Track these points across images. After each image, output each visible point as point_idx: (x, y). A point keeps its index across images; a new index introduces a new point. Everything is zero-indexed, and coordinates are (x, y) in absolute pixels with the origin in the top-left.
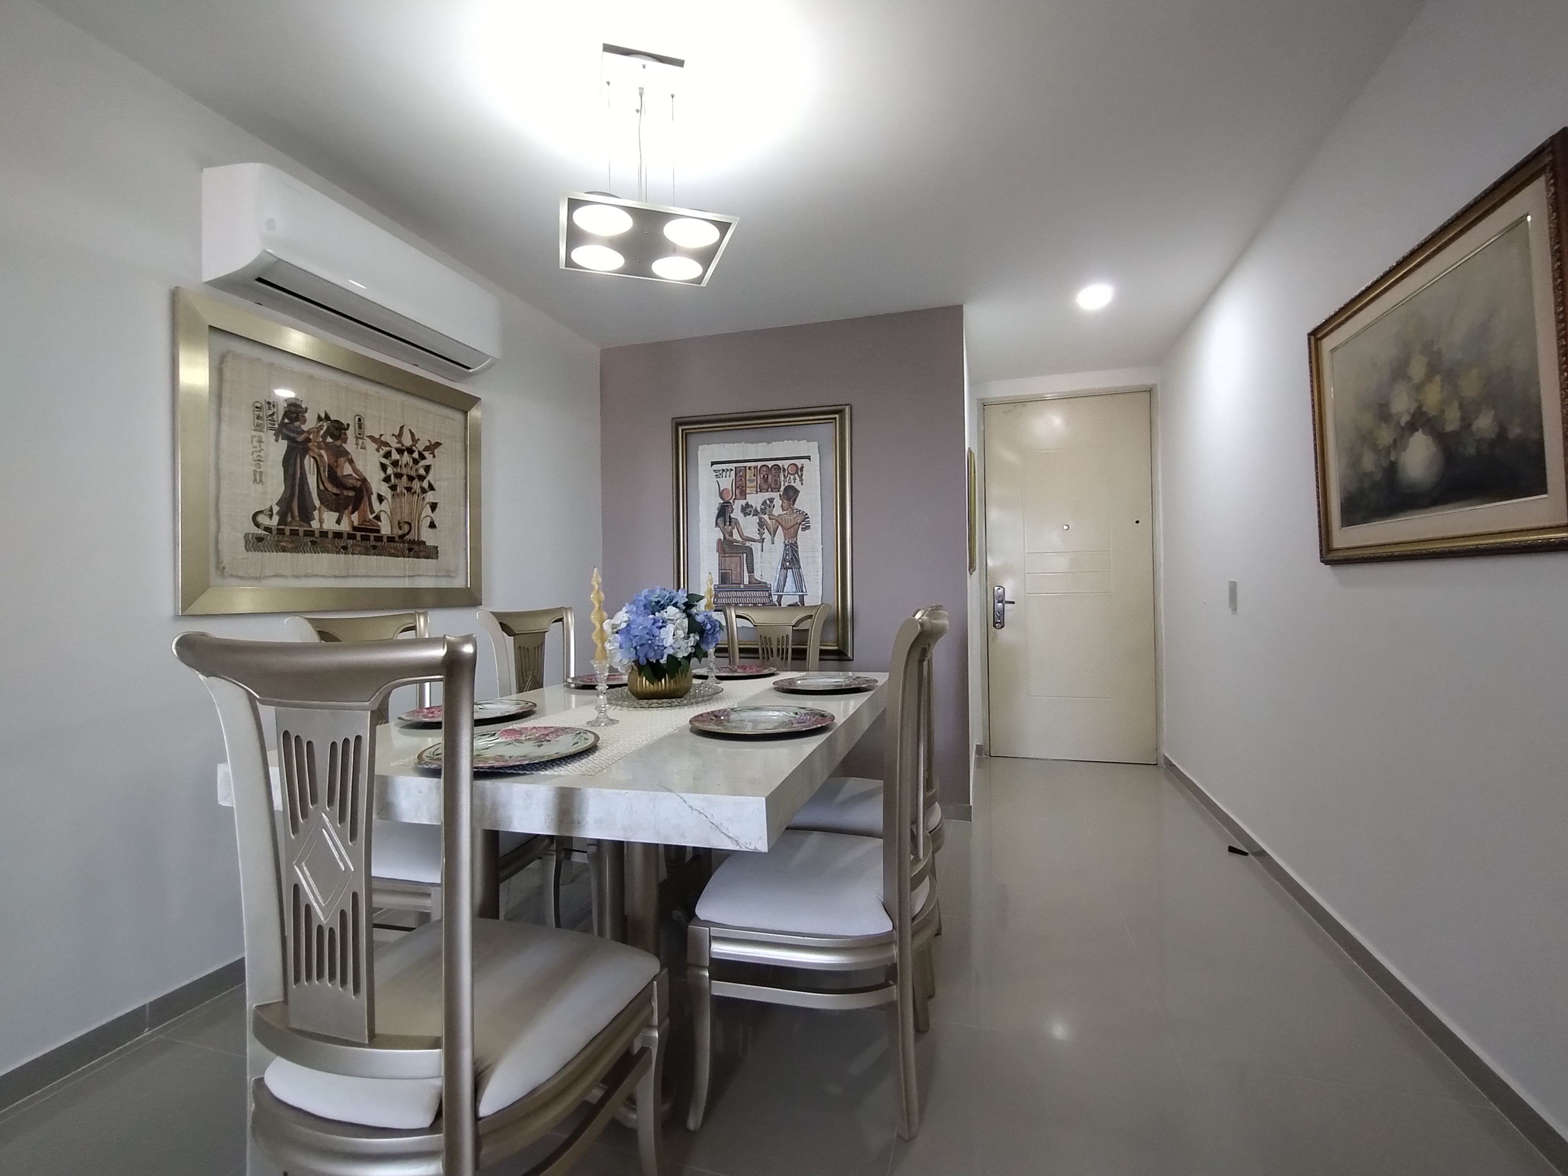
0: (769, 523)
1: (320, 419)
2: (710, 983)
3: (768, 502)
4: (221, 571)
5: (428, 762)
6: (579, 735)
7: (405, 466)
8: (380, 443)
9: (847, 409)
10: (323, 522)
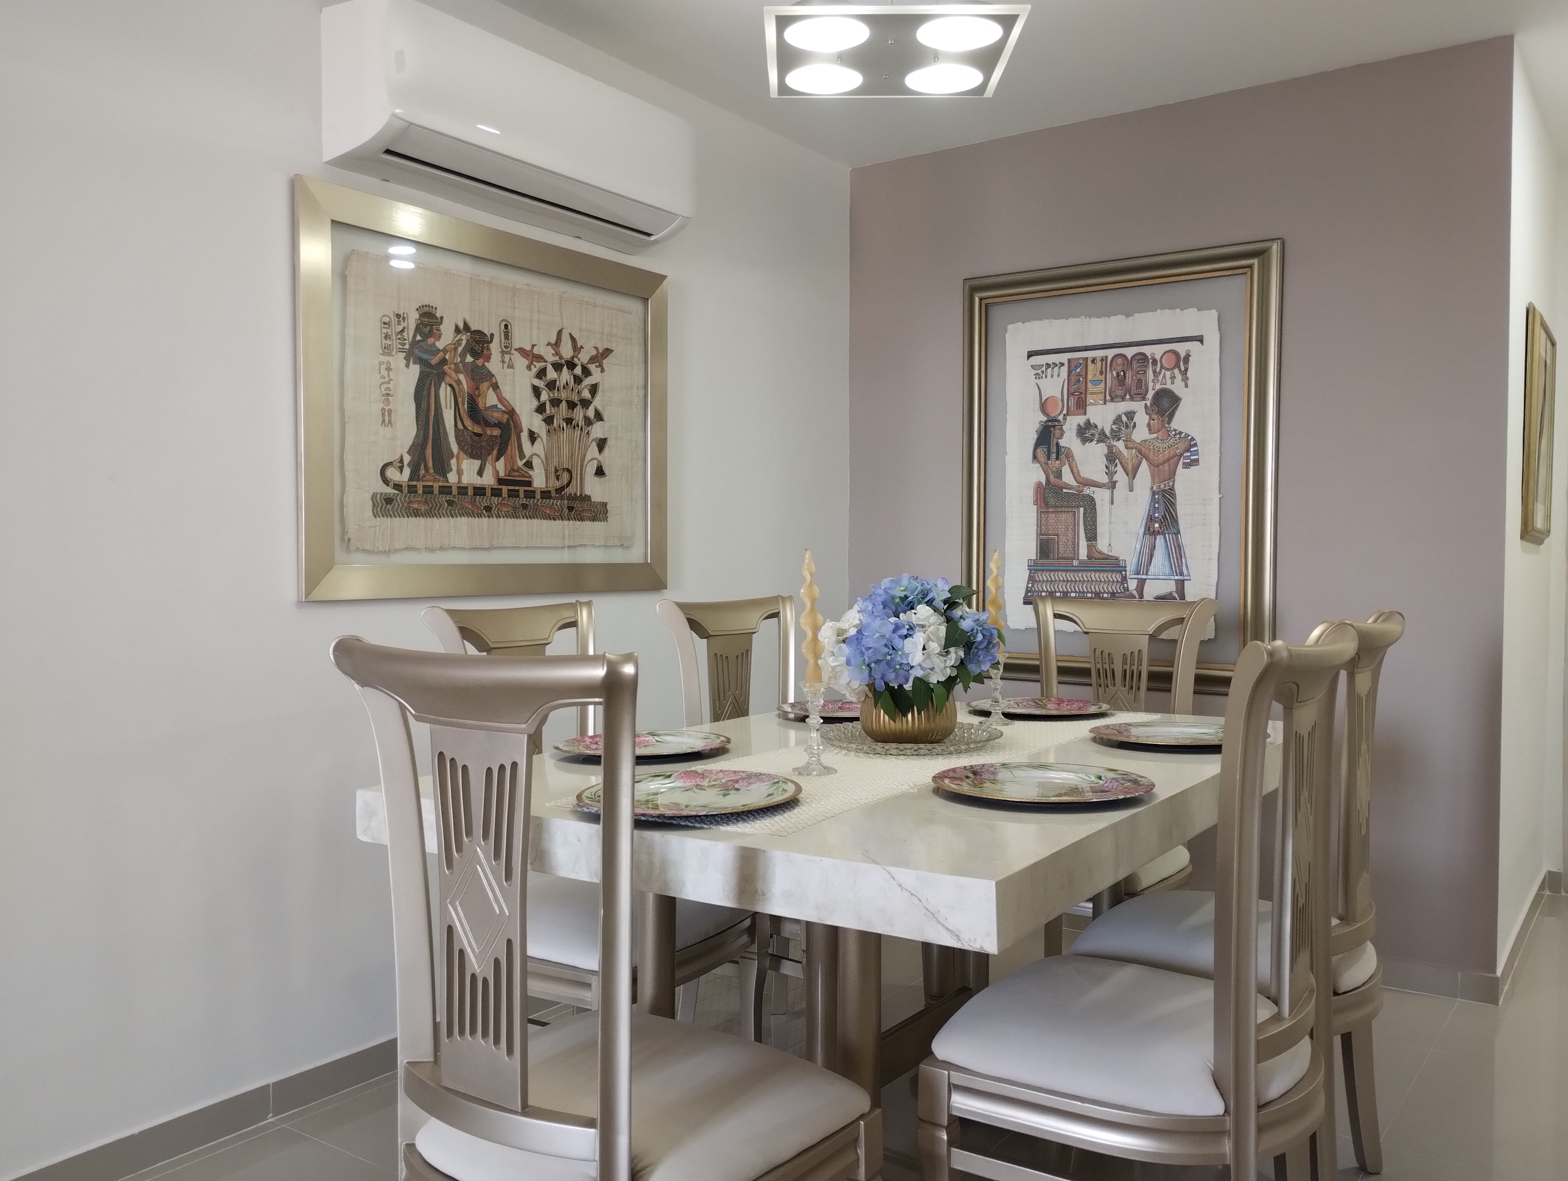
0: (1126, 454)
1: (457, 330)
2: (949, 1151)
3: (1124, 419)
4: (346, 542)
5: (588, 804)
6: (777, 785)
7: (564, 387)
8: (532, 356)
9: (1275, 247)
10: (463, 474)
